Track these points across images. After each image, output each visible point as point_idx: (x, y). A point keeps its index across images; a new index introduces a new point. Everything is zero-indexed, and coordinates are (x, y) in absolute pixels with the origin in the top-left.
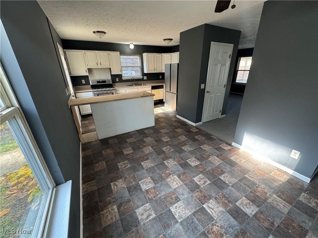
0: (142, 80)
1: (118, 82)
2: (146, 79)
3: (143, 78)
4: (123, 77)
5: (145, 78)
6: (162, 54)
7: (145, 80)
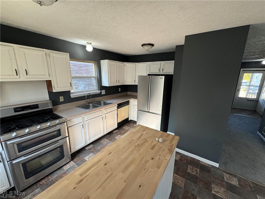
0: (100, 95)
1: (62, 103)
2: (105, 93)
3: (101, 92)
4: (73, 93)
5: (103, 92)
6: (125, 63)
7: (104, 95)
